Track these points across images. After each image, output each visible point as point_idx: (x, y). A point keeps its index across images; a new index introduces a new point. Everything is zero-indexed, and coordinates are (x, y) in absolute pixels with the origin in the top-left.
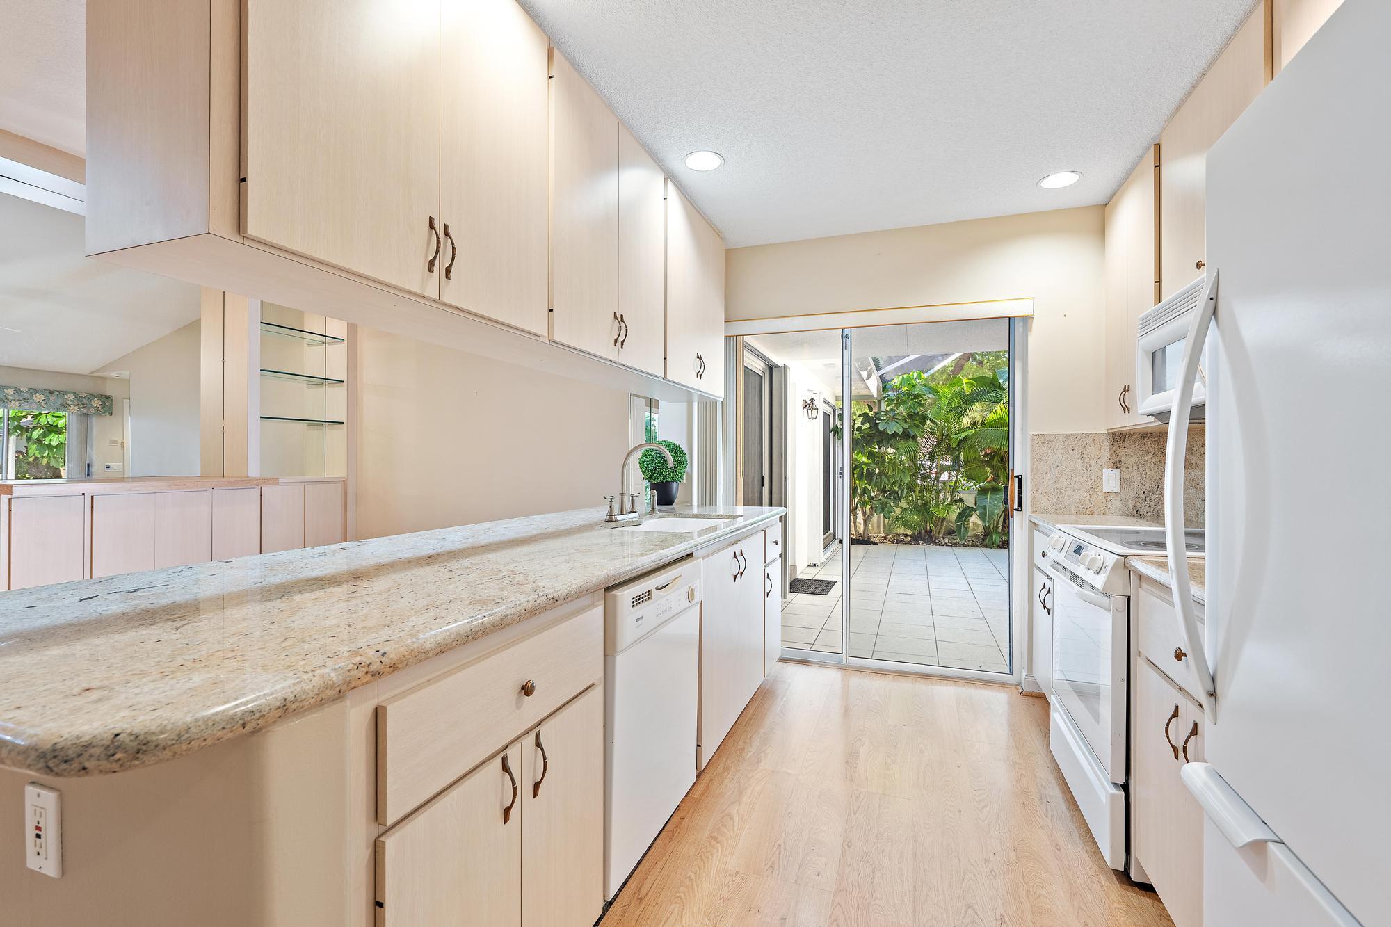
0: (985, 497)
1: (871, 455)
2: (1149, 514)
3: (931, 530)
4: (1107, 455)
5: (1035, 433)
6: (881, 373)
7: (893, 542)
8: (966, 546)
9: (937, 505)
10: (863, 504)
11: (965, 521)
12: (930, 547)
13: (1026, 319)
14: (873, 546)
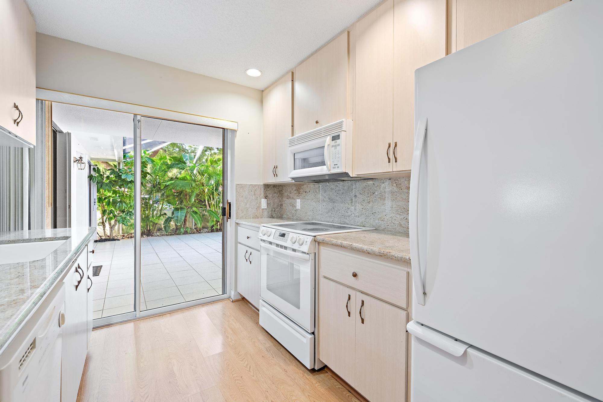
0: (178, 212)
1: (115, 192)
2: (276, 216)
3: (150, 230)
4: (263, 193)
5: (238, 183)
6: (124, 148)
7: (128, 238)
8: (168, 235)
9: (153, 217)
10: (110, 219)
11: (168, 223)
12: (150, 237)
13: (234, 131)
14: (117, 241)
